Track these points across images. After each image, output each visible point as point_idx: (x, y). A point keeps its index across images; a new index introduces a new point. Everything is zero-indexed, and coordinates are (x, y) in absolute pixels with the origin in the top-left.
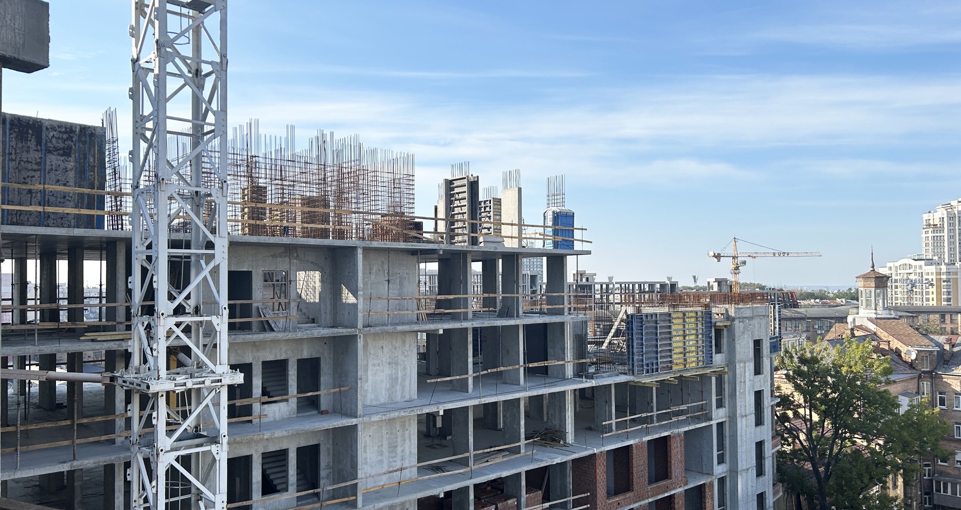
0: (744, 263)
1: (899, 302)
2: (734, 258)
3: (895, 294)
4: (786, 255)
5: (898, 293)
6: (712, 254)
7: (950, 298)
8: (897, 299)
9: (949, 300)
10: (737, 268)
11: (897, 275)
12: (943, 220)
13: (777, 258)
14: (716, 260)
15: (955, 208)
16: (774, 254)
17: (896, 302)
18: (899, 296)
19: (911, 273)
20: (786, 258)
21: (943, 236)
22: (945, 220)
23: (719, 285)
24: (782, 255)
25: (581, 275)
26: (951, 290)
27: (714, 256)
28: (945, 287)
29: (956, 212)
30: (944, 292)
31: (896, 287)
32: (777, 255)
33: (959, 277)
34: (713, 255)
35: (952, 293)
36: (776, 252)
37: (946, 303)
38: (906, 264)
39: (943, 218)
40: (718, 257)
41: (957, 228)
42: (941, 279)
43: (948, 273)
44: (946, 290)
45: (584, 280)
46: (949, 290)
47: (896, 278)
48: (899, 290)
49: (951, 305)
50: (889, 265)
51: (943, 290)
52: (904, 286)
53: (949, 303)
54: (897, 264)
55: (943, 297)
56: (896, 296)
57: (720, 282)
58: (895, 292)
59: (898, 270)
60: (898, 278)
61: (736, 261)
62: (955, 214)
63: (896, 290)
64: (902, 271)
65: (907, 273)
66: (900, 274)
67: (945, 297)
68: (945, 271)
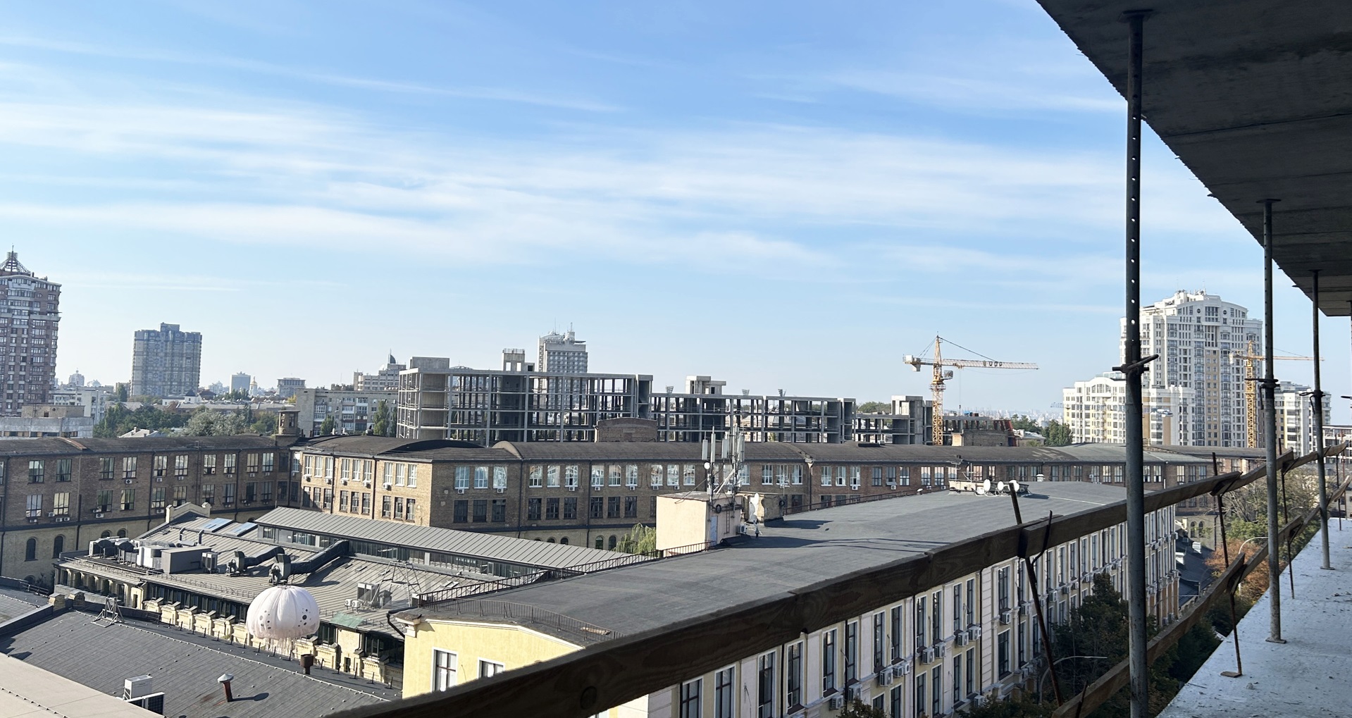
0: (951, 374)
1: (1091, 436)
2: (937, 366)
3: (1086, 426)
4: (998, 364)
5: (1090, 424)
6: (909, 359)
7: (1161, 434)
8: (1087, 432)
9: (1159, 436)
10: (940, 382)
11: (1088, 399)
12: (1148, 328)
13: (988, 370)
14: (915, 369)
15: (1162, 312)
16: (985, 363)
17: (1087, 436)
18: (1092, 428)
19: (1110, 398)
20: (998, 370)
21: (1148, 349)
22: (1151, 327)
23: (911, 407)
24: (993, 366)
25: (703, 382)
26: (1162, 422)
27: (914, 364)
28: (1154, 418)
29: (1165, 318)
30: (1153, 425)
31: (1088, 416)
32: (988, 365)
33: (1172, 405)
34: (911, 360)
35: (1162, 427)
36: (987, 360)
37: (1155, 440)
38: (1101, 385)
39: (1148, 325)
40: (917, 364)
41: (1165, 338)
42: (1149, 406)
43: (1159, 399)
44: (1155, 422)
45: (707, 391)
46: (1159, 422)
47: (1088, 403)
48: (1091, 419)
49: (1161, 443)
50: (1078, 385)
51: (1152, 422)
52: (1098, 414)
53: (1159, 440)
54: (1090, 384)
55: (1152, 431)
56: (1087, 428)
57: (913, 402)
58: (1086, 423)
59: (1091, 392)
60: (1091, 403)
61: (939, 371)
62: (1163, 320)
63: (1087, 420)
64: (1096, 395)
65: (1103, 398)
66: (1094, 398)
67: (1155, 431)
68: (1155, 396)
